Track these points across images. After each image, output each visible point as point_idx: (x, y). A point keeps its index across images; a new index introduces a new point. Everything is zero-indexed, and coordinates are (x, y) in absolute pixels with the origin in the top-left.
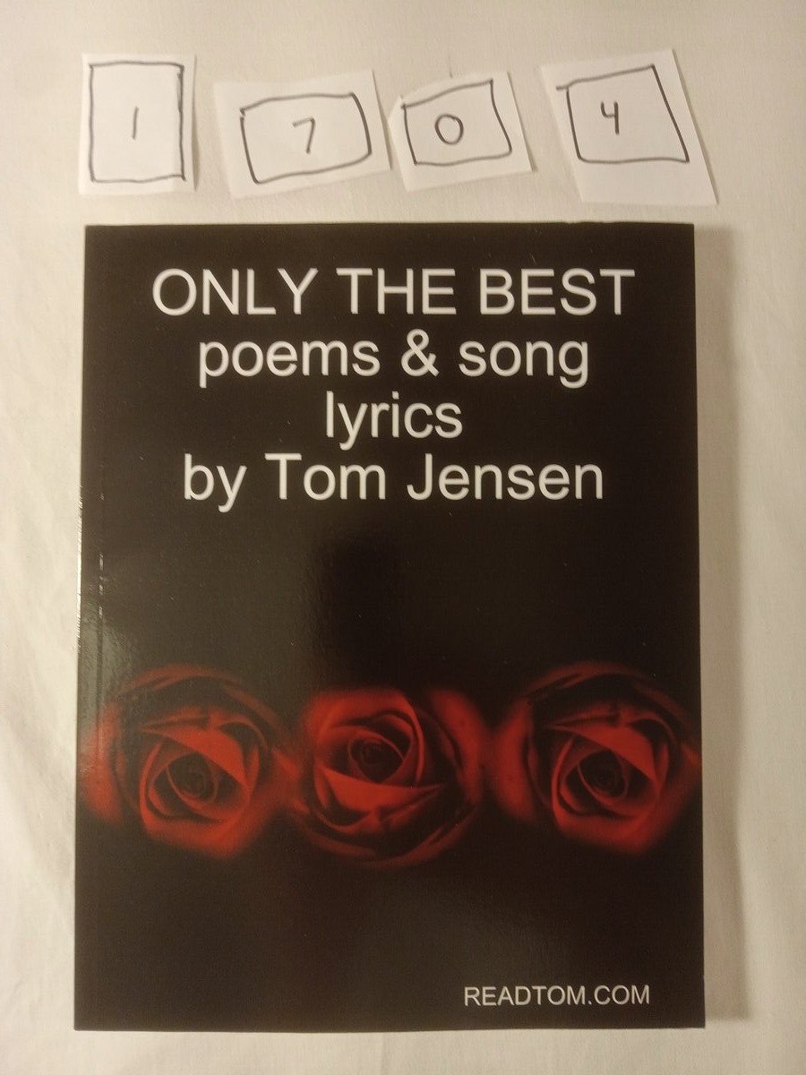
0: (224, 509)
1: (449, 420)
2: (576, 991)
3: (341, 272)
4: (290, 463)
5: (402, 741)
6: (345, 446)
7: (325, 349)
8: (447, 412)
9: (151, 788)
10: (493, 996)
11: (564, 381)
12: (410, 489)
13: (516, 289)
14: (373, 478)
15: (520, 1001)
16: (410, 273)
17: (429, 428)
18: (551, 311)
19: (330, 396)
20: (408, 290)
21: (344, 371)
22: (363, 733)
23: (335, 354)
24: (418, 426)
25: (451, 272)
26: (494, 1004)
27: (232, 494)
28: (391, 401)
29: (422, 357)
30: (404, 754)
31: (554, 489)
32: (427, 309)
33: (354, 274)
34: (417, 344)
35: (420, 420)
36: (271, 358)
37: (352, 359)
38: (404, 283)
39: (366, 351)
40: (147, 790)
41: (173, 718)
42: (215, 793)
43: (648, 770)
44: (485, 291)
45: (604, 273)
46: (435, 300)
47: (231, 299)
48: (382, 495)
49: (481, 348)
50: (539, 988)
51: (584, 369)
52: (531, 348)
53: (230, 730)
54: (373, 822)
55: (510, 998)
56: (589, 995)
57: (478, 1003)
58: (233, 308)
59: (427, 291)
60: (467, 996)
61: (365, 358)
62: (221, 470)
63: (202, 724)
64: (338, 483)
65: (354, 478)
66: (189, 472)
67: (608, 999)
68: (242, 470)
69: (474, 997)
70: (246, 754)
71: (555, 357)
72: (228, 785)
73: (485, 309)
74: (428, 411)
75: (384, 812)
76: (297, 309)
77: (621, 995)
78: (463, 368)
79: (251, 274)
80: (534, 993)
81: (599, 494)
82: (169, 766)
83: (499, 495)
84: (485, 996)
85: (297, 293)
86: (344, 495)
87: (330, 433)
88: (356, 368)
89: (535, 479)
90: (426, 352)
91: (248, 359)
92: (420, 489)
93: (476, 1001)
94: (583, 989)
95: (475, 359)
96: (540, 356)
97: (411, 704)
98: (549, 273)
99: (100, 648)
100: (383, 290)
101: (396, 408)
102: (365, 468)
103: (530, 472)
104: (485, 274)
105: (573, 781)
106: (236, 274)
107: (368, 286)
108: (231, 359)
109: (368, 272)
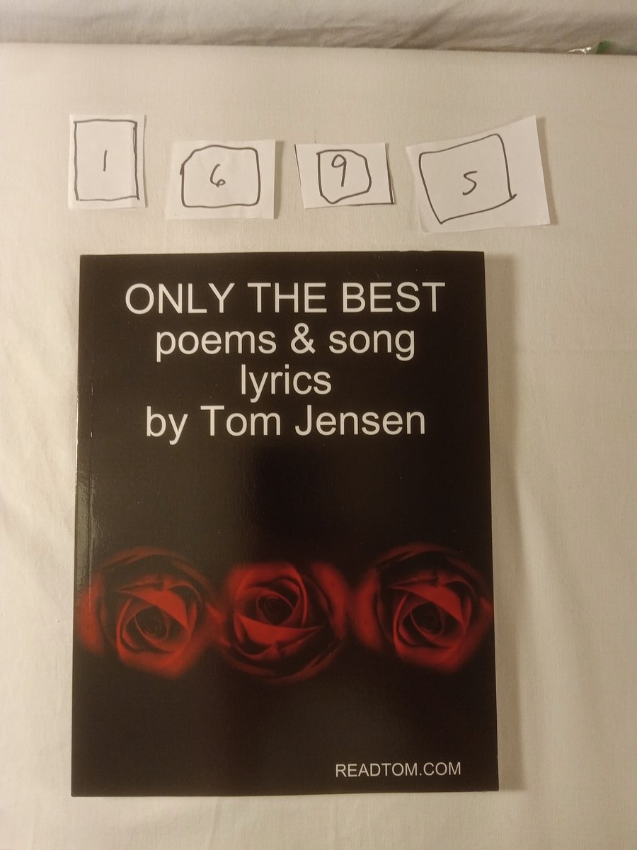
0: (173, 443)
1: (323, 383)
2: (411, 767)
3: (250, 285)
4: (216, 411)
5: (293, 597)
6: (253, 401)
7: (240, 336)
8: (321, 378)
9: (124, 632)
10: (355, 770)
11: (398, 356)
12: (297, 428)
13: (366, 296)
14: (272, 421)
15: (373, 773)
16: (296, 285)
17: (310, 388)
18: (390, 310)
19: (244, 367)
20: (295, 297)
21: (253, 351)
22: (266, 592)
23: (246, 339)
24: (302, 387)
25: (323, 285)
26: (356, 776)
27: (178, 433)
28: (284, 371)
29: (304, 341)
30: (294, 606)
31: (392, 428)
32: (307, 310)
33: (259, 286)
34: (301, 333)
35: (303, 383)
36: (204, 342)
37: (258, 343)
38: (292, 293)
39: (267, 337)
40: (121, 632)
41: (139, 583)
42: (167, 633)
43: (457, 615)
44: (346, 297)
45: (425, 284)
46: (313, 304)
47: (177, 303)
48: (278, 433)
49: (344, 335)
50: (386, 765)
51: (412, 348)
52: (376, 335)
53: (176, 590)
54: (273, 652)
55: (366, 771)
56: (420, 769)
57: (345, 776)
58: (179, 309)
59: (307, 297)
60: (337, 771)
61: (266, 342)
62: (171, 416)
63: (159, 587)
64: (248, 424)
65: (260, 421)
66: (150, 418)
67: (433, 772)
68: (185, 416)
69: (342, 771)
70: (188, 608)
71: (393, 341)
72: (176, 628)
73: (346, 310)
74: (309, 377)
75: (281, 645)
76: (221, 310)
77: (441, 769)
78: (332, 348)
79: (190, 286)
80: (383, 768)
81: (423, 432)
82: (137, 616)
83: (356, 432)
84: (349, 770)
85: (221, 299)
86: (253, 433)
87: (244, 392)
88: (261, 348)
89: (380, 421)
90: (307, 338)
91: (189, 343)
92: (304, 428)
93: (344, 773)
94: (416, 764)
95: (339, 342)
96: (383, 339)
97: (298, 572)
98: (389, 284)
99: (89, 536)
100: (278, 297)
101: (287, 375)
102: (267, 415)
103: (376, 416)
104: (345, 286)
105: (407, 624)
106: (180, 286)
107: (268, 294)
108: (177, 343)
109: (268, 285)
